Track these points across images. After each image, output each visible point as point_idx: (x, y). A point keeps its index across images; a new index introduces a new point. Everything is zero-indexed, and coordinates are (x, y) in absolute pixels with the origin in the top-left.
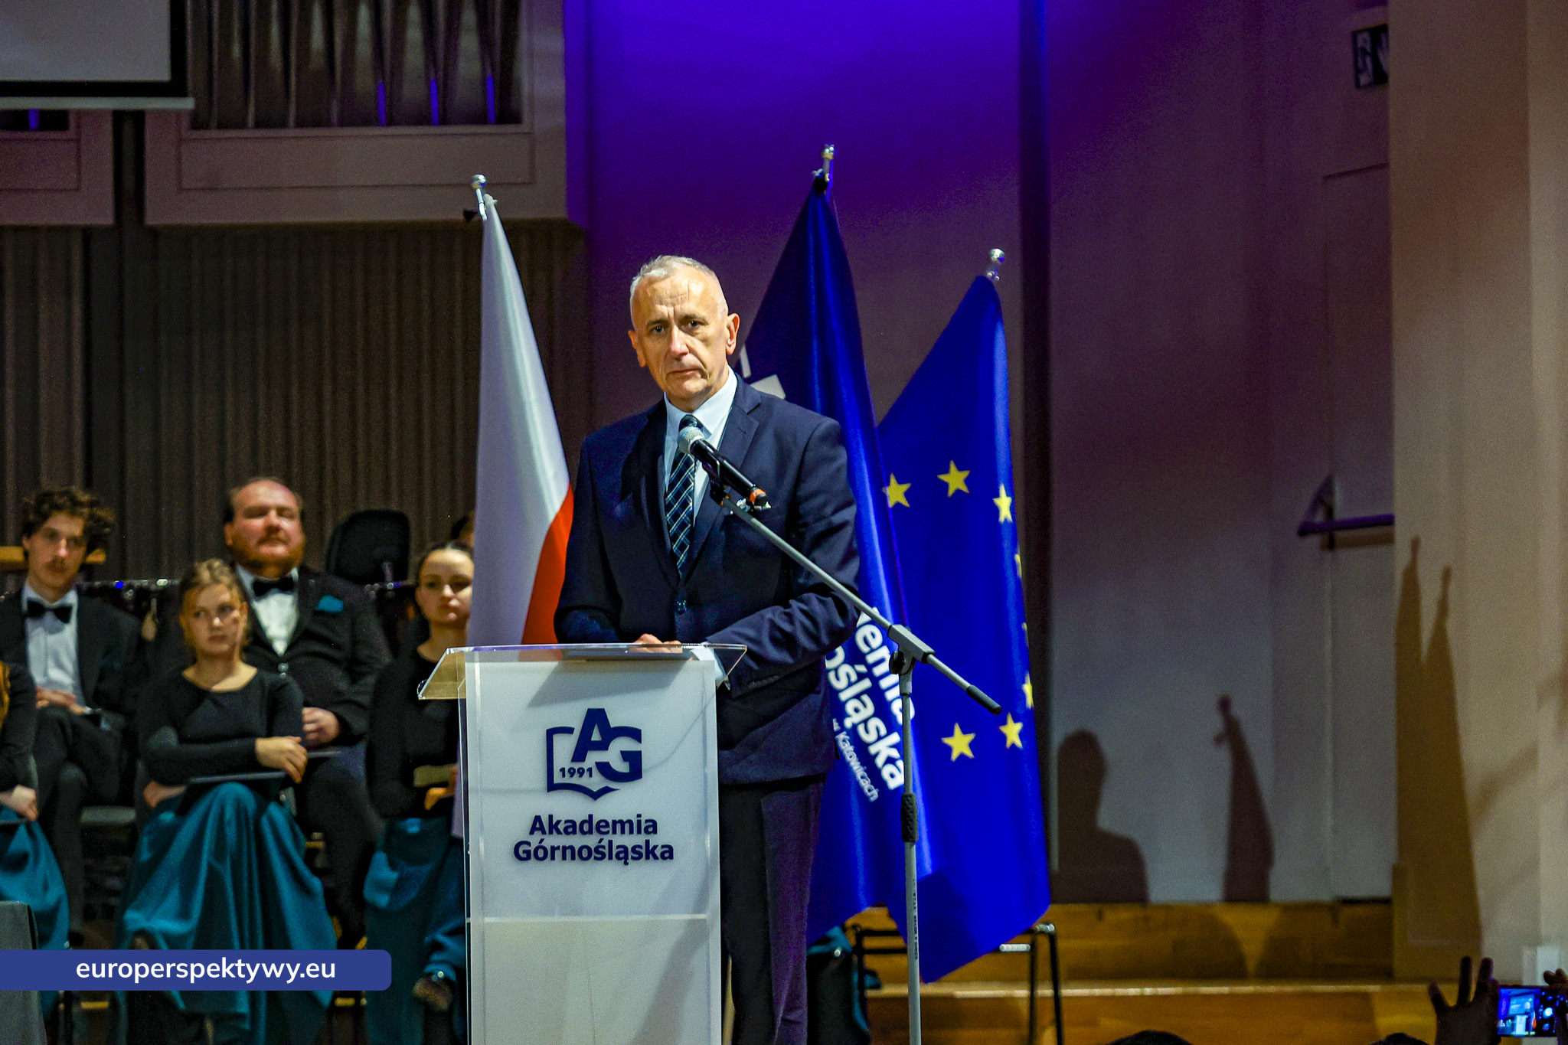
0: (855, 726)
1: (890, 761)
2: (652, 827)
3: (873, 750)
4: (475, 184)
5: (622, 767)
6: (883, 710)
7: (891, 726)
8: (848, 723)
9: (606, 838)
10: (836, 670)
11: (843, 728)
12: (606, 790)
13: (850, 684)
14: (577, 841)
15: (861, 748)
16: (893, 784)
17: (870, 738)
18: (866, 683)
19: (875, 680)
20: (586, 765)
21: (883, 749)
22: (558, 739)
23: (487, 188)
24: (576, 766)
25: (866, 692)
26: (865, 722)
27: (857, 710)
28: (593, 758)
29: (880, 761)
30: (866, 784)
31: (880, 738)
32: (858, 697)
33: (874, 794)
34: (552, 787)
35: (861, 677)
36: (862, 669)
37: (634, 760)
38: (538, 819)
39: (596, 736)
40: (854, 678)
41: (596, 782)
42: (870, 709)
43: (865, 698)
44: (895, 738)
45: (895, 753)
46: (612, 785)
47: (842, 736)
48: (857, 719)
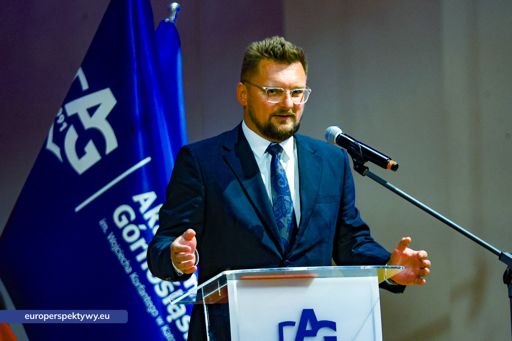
8: (169, 319)
10: (159, 284)
11: (166, 323)
13: (170, 294)
26: (180, 318)
27: (175, 311)
40: (172, 289)
47: (165, 328)
48: (174, 316)
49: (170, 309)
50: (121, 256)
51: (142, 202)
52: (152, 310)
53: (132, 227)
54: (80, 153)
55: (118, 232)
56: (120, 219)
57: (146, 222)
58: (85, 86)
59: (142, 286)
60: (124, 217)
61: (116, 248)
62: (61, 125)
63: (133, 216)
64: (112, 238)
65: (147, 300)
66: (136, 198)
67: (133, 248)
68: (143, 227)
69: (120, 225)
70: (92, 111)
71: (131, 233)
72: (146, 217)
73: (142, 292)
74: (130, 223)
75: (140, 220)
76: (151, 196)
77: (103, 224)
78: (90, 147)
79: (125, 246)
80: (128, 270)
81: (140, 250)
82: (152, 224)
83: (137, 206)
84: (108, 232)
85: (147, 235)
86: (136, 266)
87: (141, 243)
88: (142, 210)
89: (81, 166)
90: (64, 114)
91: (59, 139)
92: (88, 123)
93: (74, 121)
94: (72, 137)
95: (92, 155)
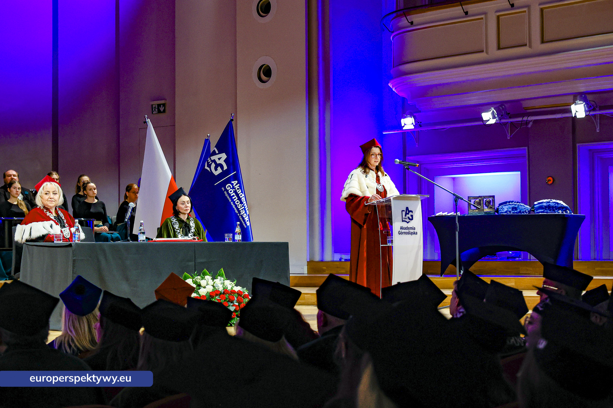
0: (242, 215)
2: (414, 229)
3: (245, 219)
4: (146, 117)
5: (411, 218)
6: (246, 212)
7: (247, 215)
8: (241, 214)
9: (409, 230)
10: (239, 205)
12: (409, 222)
13: (241, 208)
14: (406, 231)
15: (243, 219)
16: (248, 225)
17: (244, 217)
18: (243, 207)
20: (407, 217)
21: (247, 219)
22: (403, 212)
23: (148, 118)
24: (405, 217)
25: (243, 209)
26: (244, 214)
28: (407, 216)
29: (246, 221)
30: (243, 223)
31: (246, 217)
32: (242, 210)
33: (246, 227)
34: (403, 221)
35: (243, 206)
36: (243, 205)
37: (412, 216)
38: (401, 227)
39: (407, 212)
40: (242, 206)
41: (408, 220)
42: (244, 212)
43: (243, 210)
46: (410, 221)
47: (240, 216)
48: (242, 213)
49: (241, 212)
50: (228, 197)
51: (234, 183)
52: (237, 212)
53: (231, 190)
54: (216, 169)
55: (227, 191)
56: (228, 188)
57: (235, 189)
58: (217, 152)
59: (234, 205)
60: (229, 187)
61: (227, 195)
62: (210, 162)
63: (231, 187)
64: (225, 192)
65: (235, 209)
66: (232, 182)
67: (232, 195)
68: (234, 190)
69: (228, 189)
70: (219, 159)
71: (231, 191)
72: (235, 187)
73: (234, 207)
74: (231, 189)
75: (233, 188)
76: (236, 182)
77: (223, 189)
78: (219, 168)
79: (229, 195)
80: (230, 201)
81: (234, 196)
82: (236, 189)
83: (232, 184)
84: (224, 191)
85: (235, 192)
86: (232, 200)
87: (234, 194)
88: (234, 185)
89: (216, 173)
90: (210, 159)
91: (209, 166)
92: (218, 162)
93: (214, 161)
94: (213, 165)
95: (219, 170)
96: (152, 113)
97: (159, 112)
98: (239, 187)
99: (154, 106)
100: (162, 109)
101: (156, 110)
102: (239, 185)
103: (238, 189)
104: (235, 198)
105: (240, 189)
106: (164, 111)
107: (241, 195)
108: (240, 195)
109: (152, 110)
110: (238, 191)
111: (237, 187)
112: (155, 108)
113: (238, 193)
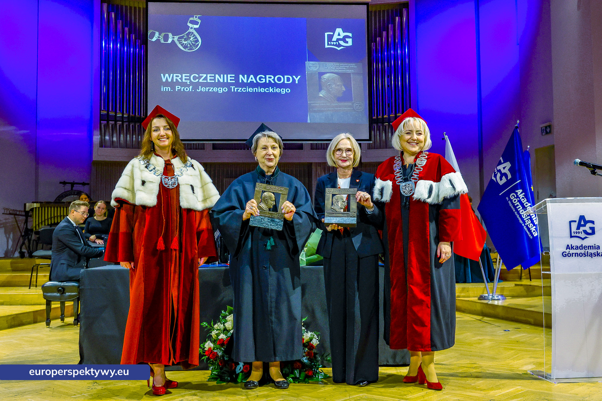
0: (527, 225)
1: (534, 231)
3: (531, 229)
4: (444, 134)
5: (590, 231)
6: (532, 222)
7: (534, 225)
8: (526, 224)
9: (587, 251)
10: (523, 214)
11: (525, 225)
12: (586, 238)
13: (526, 217)
14: (579, 251)
15: (529, 229)
16: (535, 236)
17: (530, 227)
18: (529, 217)
19: (531, 216)
20: (580, 231)
21: (533, 229)
22: (572, 224)
23: (446, 134)
24: (578, 231)
25: (529, 219)
26: (529, 224)
27: (527, 222)
28: (582, 229)
29: (532, 231)
30: (530, 235)
31: (532, 227)
32: (528, 220)
33: (531, 237)
34: (571, 237)
35: (528, 216)
37: (593, 229)
39: (582, 223)
40: (527, 216)
41: (583, 235)
42: (530, 222)
43: (529, 220)
44: (535, 227)
45: (535, 230)
46: (587, 236)
47: (525, 227)
48: (528, 223)
49: (526, 222)
50: (512, 207)
51: (518, 192)
52: (521, 222)
53: (516, 199)
54: (501, 179)
55: (511, 201)
56: (512, 197)
57: (519, 198)
58: (502, 162)
59: (518, 215)
60: (513, 196)
61: (511, 205)
62: (496, 172)
63: (516, 196)
64: (509, 202)
65: (520, 219)
66: (516, 191)
67: (515, 205)
68: (518, 199)
69: (512, 199)
70: (504, 168)
71: (515, 201)
72: (519, 196)
73: (518, 217)
74: (515, 198)
75: (518, 197)
76: (521, 191)
77: (507, 198)
78: (504, 178)
79: (513, 204)
80: (514, 211)
81: (518, 205)
82: (521, 198)
83: (517, 193)
84: (509, 200)
85: (520, 201)
86: (516, 210)
87: (518, 203)
88: (518, 194)
89: (501, 183)
90: (497, 169)
91: (495, 176)
92: (503, 171)
93: (499, 171)
94: (499, 175)
95: (504, 180)
96: (542, 135)
97: (547, 133)
98: (524, 196)
99: (543, 128)
100: (548, 130)
101: (545, 131)
102: (524, 194)
103: (523, 198)
104: (520, 208)
105: (525, 198)
106: (550, 132)
107: (527, 204)
108: (525, 204)
109: (542, 132)
110: (523, 201)
111: (521, 196)
112: (544, 130)
113: (523, 202)
